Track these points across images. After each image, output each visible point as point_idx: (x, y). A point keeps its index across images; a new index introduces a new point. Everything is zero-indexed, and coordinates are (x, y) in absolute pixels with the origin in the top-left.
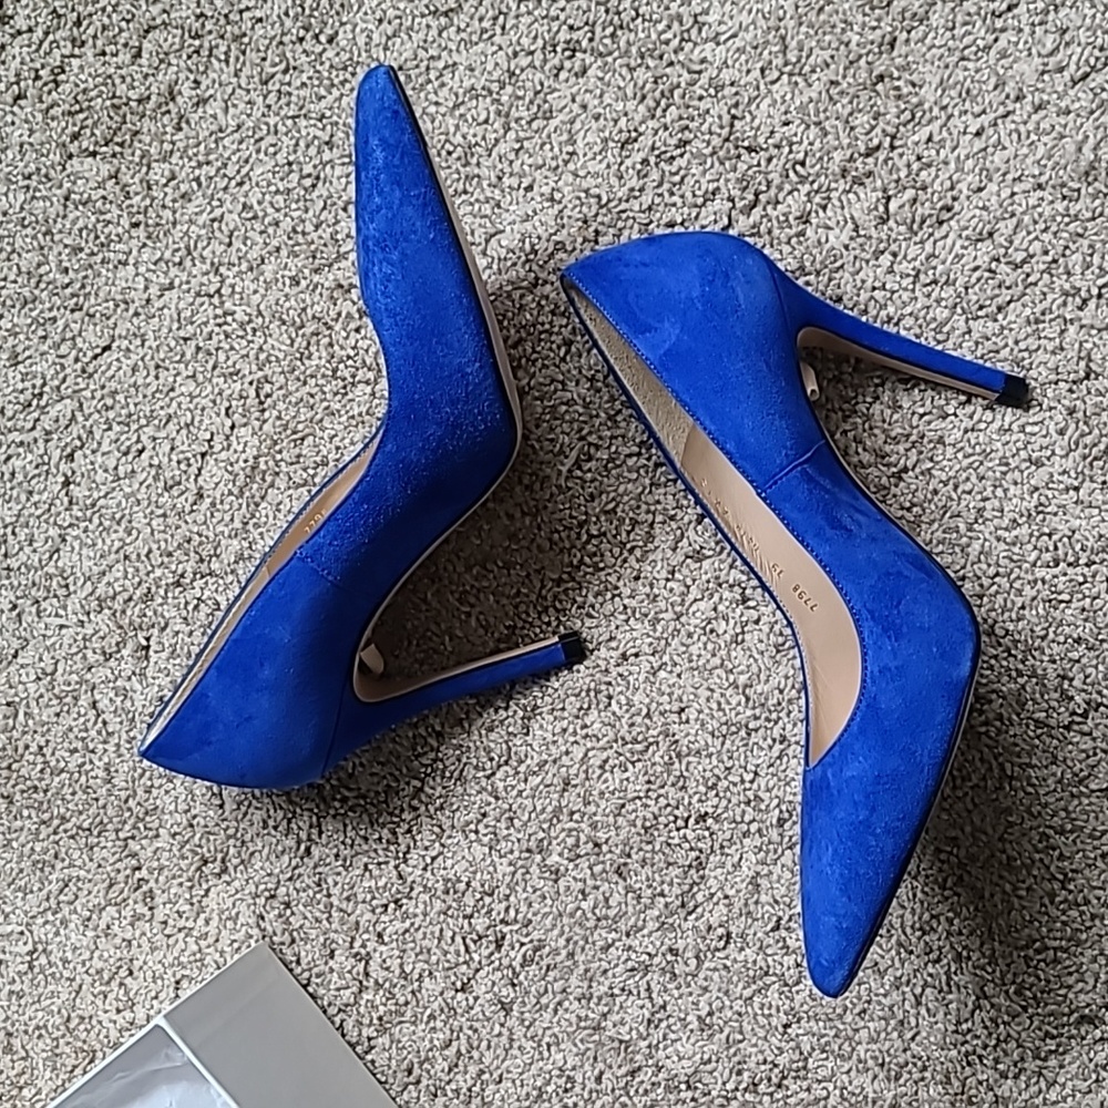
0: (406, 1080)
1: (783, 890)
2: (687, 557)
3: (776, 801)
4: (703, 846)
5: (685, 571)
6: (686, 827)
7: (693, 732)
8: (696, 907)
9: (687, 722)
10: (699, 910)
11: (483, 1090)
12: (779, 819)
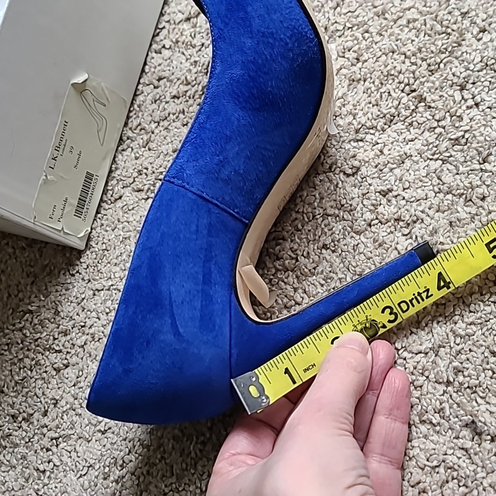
0: (154, 81)
1: (411, 178)
3: (468, 128)
4: (404, 113)
6: (408, 95)
7: (474, 47)
8: (361, 140)
9: (479, 40)
10: (361, 144)
11: (174, 121)
12: (457, 139)
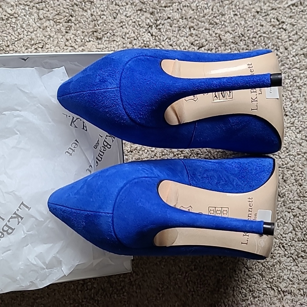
2: (303, 54)
5: (300, 57)
